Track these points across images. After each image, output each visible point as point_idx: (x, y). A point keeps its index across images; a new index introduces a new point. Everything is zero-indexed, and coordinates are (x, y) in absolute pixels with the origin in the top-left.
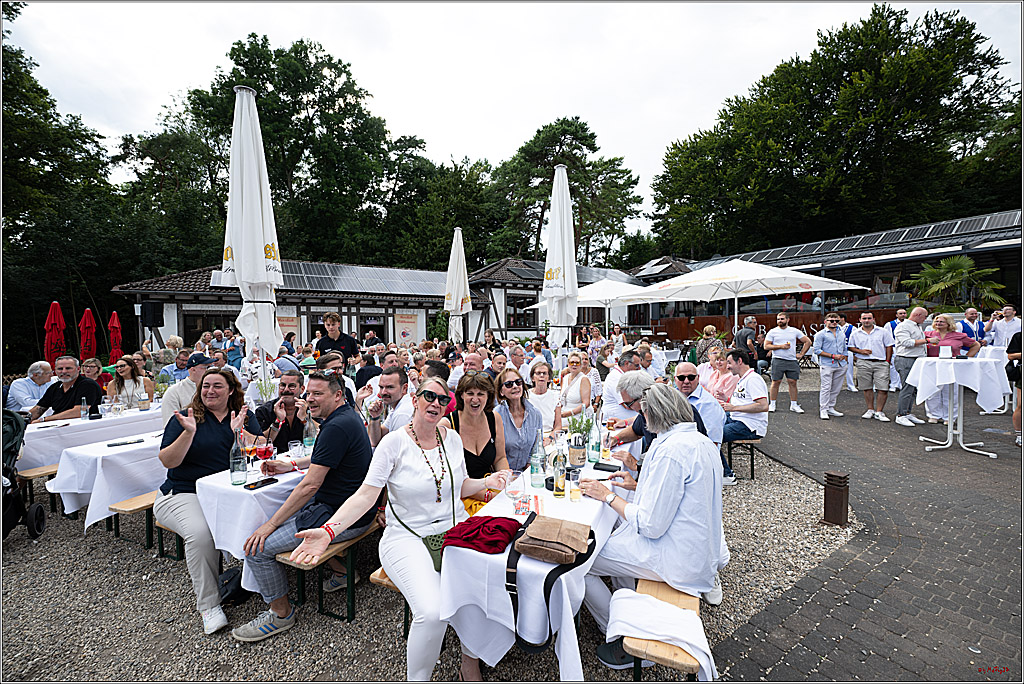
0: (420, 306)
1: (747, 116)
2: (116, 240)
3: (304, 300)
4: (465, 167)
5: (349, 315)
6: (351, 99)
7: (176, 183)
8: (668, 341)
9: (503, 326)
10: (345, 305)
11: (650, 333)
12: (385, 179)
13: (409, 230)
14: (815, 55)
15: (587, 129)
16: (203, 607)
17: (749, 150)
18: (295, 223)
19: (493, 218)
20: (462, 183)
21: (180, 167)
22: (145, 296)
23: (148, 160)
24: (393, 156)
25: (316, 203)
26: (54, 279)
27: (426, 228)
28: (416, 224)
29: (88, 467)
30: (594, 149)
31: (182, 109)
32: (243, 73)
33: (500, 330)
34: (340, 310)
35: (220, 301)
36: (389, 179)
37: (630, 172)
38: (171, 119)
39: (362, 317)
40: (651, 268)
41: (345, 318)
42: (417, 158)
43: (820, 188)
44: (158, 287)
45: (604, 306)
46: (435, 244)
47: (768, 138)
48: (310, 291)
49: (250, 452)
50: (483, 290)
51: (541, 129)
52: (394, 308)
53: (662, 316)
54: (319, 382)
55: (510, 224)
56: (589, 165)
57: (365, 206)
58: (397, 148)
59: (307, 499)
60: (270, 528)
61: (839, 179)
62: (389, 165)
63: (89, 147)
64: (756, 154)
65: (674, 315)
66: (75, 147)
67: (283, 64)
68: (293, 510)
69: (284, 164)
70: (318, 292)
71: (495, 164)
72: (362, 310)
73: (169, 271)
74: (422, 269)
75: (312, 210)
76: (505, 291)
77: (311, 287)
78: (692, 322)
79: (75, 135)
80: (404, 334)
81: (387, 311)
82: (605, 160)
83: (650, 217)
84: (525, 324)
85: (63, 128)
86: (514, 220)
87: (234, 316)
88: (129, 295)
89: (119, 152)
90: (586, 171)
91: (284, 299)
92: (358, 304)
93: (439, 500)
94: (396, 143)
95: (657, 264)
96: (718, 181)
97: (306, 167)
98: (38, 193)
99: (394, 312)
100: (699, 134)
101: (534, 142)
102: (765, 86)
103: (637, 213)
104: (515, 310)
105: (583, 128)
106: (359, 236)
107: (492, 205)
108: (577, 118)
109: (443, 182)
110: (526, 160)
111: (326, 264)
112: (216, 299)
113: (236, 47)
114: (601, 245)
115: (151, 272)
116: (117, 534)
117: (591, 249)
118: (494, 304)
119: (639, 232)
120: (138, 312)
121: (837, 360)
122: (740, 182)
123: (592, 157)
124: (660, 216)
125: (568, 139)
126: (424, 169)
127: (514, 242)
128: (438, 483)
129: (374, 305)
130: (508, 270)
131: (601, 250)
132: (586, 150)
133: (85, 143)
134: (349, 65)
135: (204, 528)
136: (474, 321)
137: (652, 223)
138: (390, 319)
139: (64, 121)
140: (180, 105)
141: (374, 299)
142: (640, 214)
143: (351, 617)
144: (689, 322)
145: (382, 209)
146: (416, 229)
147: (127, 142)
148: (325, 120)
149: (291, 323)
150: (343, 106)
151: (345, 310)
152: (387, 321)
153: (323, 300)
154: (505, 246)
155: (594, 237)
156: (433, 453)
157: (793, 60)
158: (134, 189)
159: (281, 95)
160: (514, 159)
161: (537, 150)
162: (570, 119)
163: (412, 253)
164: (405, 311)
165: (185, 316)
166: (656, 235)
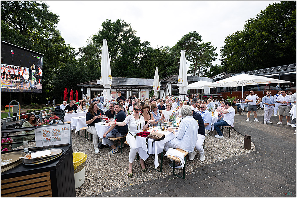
0: (147, 89)
1: (255, 25)
2: (77, 73)
3: (118, 87)
4: (162, 49)
5: (129, 91)
6: (131, 33)
7: (90, 58)
8: (223, 99)
9: (170, 94)
10: (128, 88)
11: (217, 97)
12: (139, 54)
13: (146, 67)
15: (198, 35)
16: (95, 147)
17: (255, 36)
18: (117, 67)
19: (169, 63)
20: (161, 53)
21: (91, 54)
22: (83, 87)
23: (84, 53)
24: (142, 47)
25: (122, 62)
26: (65, 83)
27: (150, 67)
28: (148, 66)
29: (76, 121)
30: (200, 40)
31: (91, 40)
32: (105, 30)
33: (170, 95)
34: (127, 90)
35: (99, 88)
36: (141, 54)
37: (213, 46)
38: (89, 43)
39: (132, 92)
40: (218, 76)
41: (128, 92)
42: (148, 47)
43: (283, 47)
44: (86, 84)
45: (200, 88)
46: (152, 71)
47: (263, 32)
48: (119, 85)
49: (104, 119)
50: (165, 84)
51: (184, 36)
52: (140, 89)
53: (221, 91)
54: (117, 105)
55: (174, 64)
56: (199, 45)
57: (134, 62)
58: (143, 45)
59: (113, 128)
60: (107, 133)
61: (291, 43)
62: (141, 50)
63: (72, 51)
64: (258, 37)
65: (226, 91)
66: (69, 51)
67: (114, 26)
68: (111, 130)
69: (114, 52)
70: (122, 85)
71: (170, 47)
72: (132, 90)
73: (88, 80)
74: (148, 78)
75: (121, 63)
76: (171, 84)
77: (120, 84)
78: (232, 93)
79: (69, 48)
80: (143, 96)
81: (138, 90)
82: (205, 43)
83: (220, 60)
84: (177, 94)
85: (67, 47)
87: (102, 91)
88: (80, 86)
89: (78, 52)
90: (198, 47)
91: (114, 87)
92: (131, 88)
93: (137, 130)
94: (142, 44)
95: (221, 75)
96: (244, 47)
97: (120, 52)
98: (61, 63)
99: (140, 90)
100: (237, 32)
101: (181, 40)
102: (263, 14)
103: (216, 59)
104: (174, 90)
105: (197, 34)
106: (133, 70)
107: (169, 59)
108: (195, 32)
109: (155, 54)
110: (179, 46)
111: (124, 78)
112: (98, 87)
113: (103, 23)
114: (204, 70)
115: (84, 81)
116: (80, 135)
117: (200, 71)
118: (168, 88)
119: (217, 65)
120: (82, 90)
121: (270, 105)
122: (252, 47)
123: (200, 43)
124: (223, 59)
125: (192, 38)
126: (150, 50)
127: (175, 70)
128: (137, 126)
129: (135, 88)
130: (172, 78)
132: (198, 41)
133: (71, 50)
134: (130, 24)
135: (96, 132)
136: (162, 92)
137: (221, 62)
138: (139, 92)
139: (67, 45)
140: (91, 39)
141: (135, 87)
142: (217, 59)
143: (122, 153)
144: (231, 93)
145: (139, 62)
146: (147, 67)
147: (80, 49)
148: (124, 39)
149: (115, 93)
150: (129, 35)
151: (128, 90)
152: (138, 93)
153: (123, 87)
154: (172, 71)
155: (201, 67)
156: (138, 120)
157: (273, 4)
158: (81, 60)
159: (114, 34)
160: (176, 45)
161: (182, 42)
162: (193, 32)
163: (146, 74)
164: (143, 90)
165: (92, 91)
166: (222, 65)
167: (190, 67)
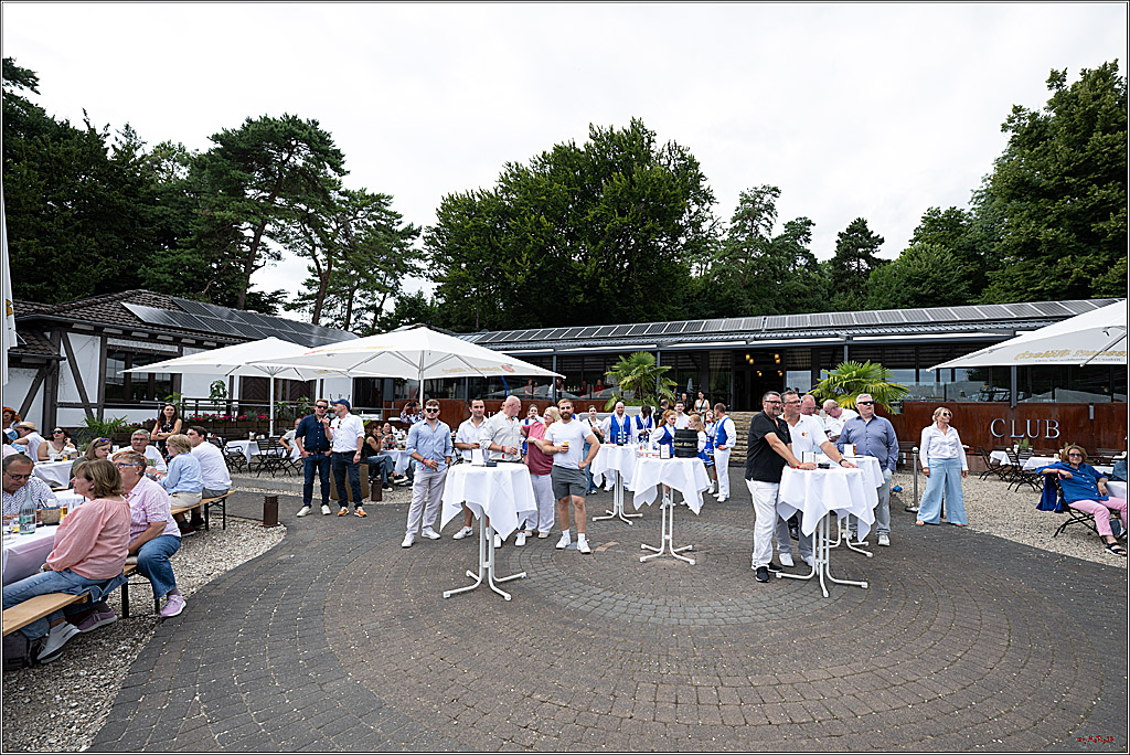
9: (94, 399)
14: (587, 146)
15: (330, 142)
30: (341, 171)
33: (85, 406)
37: (401, 216)
45: (269, 376)
47: (541, 214)
53: (397, 397)
64: (529, 228)
76: (103, 343)
83: (432, 278)
86: (199, 240)
100: (477, 191)
102: (545, 162)
103: (419, 270)
105: (324, 139)
108: (315, 123)
114: (370, 304)
117: (355, 306)
118: (69, 361)
119: (420, 293)
122: (513, 253)
130: (123, 308)
131: (369, 309)
137: (435, 285)
166: (441, 301)
167: (309, 280)
